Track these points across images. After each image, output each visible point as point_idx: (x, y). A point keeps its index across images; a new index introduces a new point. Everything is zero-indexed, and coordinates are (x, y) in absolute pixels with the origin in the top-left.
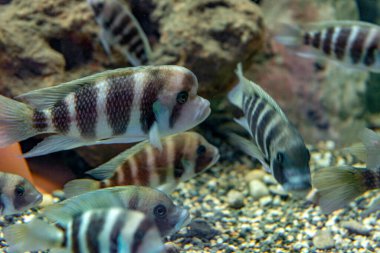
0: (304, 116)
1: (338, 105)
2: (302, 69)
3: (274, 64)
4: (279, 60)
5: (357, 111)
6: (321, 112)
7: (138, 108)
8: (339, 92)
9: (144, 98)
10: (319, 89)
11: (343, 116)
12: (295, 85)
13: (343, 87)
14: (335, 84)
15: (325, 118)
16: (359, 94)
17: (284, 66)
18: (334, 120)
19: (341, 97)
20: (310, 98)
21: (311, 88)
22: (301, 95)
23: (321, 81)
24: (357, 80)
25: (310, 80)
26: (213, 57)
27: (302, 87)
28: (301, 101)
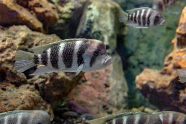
0: (101, 108)
1: (116, 103)
2: (99, 87)
3: (87, 85)
4: (89, 83)
5: (124, 105)
6: (108, 106)
7: (76, 56)
8: (116, 97)
9: (79, 52)
10: (107, 95)
11: (118, 107)
12: (96, 94)
13: (118, 94)
14: (114, 93)
15: (111, 109)
16: (125, 97)
17: (91, 85)
18: (115, 110)
19: (117, 99)
20: (103, 99)
21: (104, 95)
22: (99, 98)
23: (108, 92)
24: (124, 91)
25: (103, 91)
26: (63, 78)
27: (99, 95)
28: (99, 101)
